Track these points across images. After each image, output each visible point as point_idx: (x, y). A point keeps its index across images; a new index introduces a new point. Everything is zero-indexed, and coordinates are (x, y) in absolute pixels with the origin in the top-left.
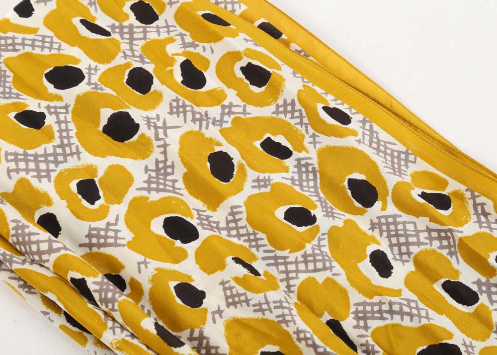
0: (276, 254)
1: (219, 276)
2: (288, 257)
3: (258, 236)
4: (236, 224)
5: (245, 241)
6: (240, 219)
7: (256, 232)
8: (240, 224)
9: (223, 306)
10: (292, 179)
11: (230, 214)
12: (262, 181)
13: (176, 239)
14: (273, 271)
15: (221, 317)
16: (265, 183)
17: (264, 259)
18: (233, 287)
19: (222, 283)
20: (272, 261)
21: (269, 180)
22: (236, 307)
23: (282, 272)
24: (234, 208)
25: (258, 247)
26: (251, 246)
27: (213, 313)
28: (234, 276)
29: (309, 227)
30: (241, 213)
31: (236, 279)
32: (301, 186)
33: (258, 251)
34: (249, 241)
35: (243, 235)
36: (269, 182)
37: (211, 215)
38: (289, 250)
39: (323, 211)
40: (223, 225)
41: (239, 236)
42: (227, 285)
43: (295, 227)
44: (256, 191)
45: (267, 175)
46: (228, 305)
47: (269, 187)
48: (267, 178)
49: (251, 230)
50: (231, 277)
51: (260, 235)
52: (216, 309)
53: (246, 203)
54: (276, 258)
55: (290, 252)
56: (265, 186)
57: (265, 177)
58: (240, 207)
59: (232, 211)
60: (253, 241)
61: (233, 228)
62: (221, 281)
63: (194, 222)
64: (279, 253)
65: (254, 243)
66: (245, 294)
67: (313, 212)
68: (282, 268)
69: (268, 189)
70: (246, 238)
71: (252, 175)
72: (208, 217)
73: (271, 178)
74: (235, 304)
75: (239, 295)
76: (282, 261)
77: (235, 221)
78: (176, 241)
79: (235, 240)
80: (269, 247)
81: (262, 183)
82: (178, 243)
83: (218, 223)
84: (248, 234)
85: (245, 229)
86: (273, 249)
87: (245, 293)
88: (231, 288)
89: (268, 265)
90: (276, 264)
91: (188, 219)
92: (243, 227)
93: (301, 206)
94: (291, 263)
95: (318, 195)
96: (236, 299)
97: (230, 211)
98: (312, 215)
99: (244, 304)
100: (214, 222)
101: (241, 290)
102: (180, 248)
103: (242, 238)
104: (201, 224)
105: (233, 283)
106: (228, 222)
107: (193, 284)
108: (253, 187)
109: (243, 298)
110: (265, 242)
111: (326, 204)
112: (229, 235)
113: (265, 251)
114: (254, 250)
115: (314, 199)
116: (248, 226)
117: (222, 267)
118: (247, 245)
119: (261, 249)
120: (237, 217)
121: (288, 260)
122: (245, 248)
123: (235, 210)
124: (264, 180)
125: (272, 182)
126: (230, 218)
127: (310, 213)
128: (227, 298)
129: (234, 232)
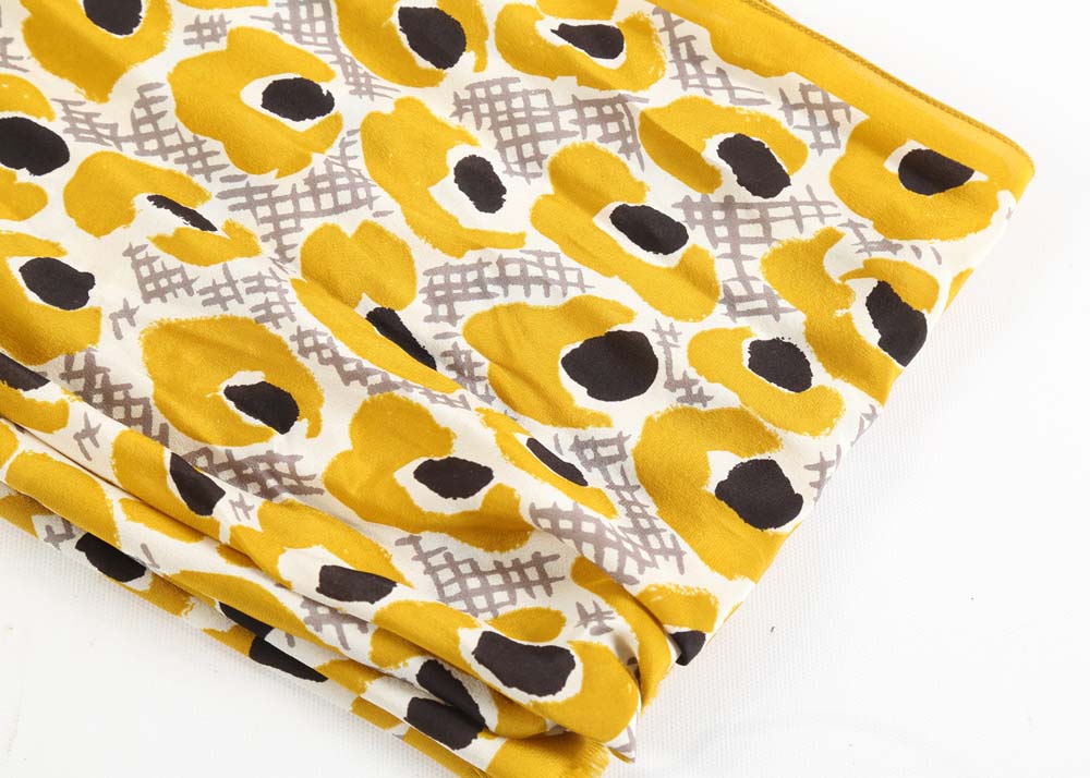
0: (248, 184)
1: (122, 236)
2: (275, 187)
3: (206, 148)
4: (156, 126)
5: (178, 161)
6: (162, 114)
7: (201, 138)
8: (163, 124)
9: (135, 300)
10: (277, 20)
11: (138, 105)
12: (206, 26)
13: (18, 168)
14: (245, 219)
15: (133, 324)
16: (214, 32)
17: (223, 195)
18: (155, 259)
19: (130, 252)
20: (243, 200)
21: (222, 23)
22: (164, 300)
23: (264, 220)
24: (145, 90)
25: (207, 171)
26: (192, 172)
27: (114, 317)
28: (154, 234)
29: (319, 119)
30: (162, 99)
31: (160, 241)
32: (297, 33)
33: (209, 179)
34: (187, 160)
35: (172, 149)
36: (223, 28)
37: (97, 111)
38: (275, 172)
39: (348, 83)
40: (125, 130)
41: (164, 151)
42: (140, 256)
43: (288, 122)
44: (195, 51)
45: (216, 13)
46: (147, 297)
47: (224, 41)
48: (216, 20)
49: (188, 136)
50: (148, 238)
51: (211, 144)
52: (119, 307)
53: (172, 78)
54: (249, 191)
55: (279, 176)
56: (215, 38)
57: (211, 18)
58: (159, 85)
59: (142, 96)
60: (195, 159)
61: (148, 136)
62: (126, 247)
63: (57, 126)
64: (255, 180)
65: (198, 165)
66: (181, 270)
67: (325, 87)
68: (264, 211)
69: (222, 45)
70: (180, 154)
71: (182, 15)
72: (89, 117)
73: (227, 20)
74: (160, 293)
75: (167, 274)
76: (264, 196)
77: (152, 119)
78: (17, 171)
79: (156, 162)
80: (233, 170)
81: (207, 32)
82: (23, 175)
83: (114, 127)
84: (184, 146)
85: (176, 134)
86: (240, 172)
87: (182, 267)
88: (149, 261)
89: (233, 208)
90: (251, 205)
91: (42, 122)
92: (171, 132)
93: (299, 76)
94: (282, 199)
95: (336, 50)
96: (164, 283)
97: (137, 97)
98: (325, 93)
99: (181, 292)
100: (105, 126)
101: (172, 262)
102: (29, 186)
103: (172, 156)
104: (73, 130)
105: (153, 250)
106: (136, 123)
107: (64, 260)
108: (188, 42)
109: (177, 279)
110: (223, 158)
111: (355, 67)
112: (142, 152)
113: (223, 180)
114: (199, 180)
115: (328, 59)
116: (181, 127)
117: (127, 217)
118: (183, 169)
119: (216, 175)
120: (156, 109)
121: (275, 194)
122: (181, 176)
123: (148, 95)
124: (211, 25)
125: (229, 28)
126: (141, 113)
127: (319, 89)
128: (142, 282)
129: (152, 145)
